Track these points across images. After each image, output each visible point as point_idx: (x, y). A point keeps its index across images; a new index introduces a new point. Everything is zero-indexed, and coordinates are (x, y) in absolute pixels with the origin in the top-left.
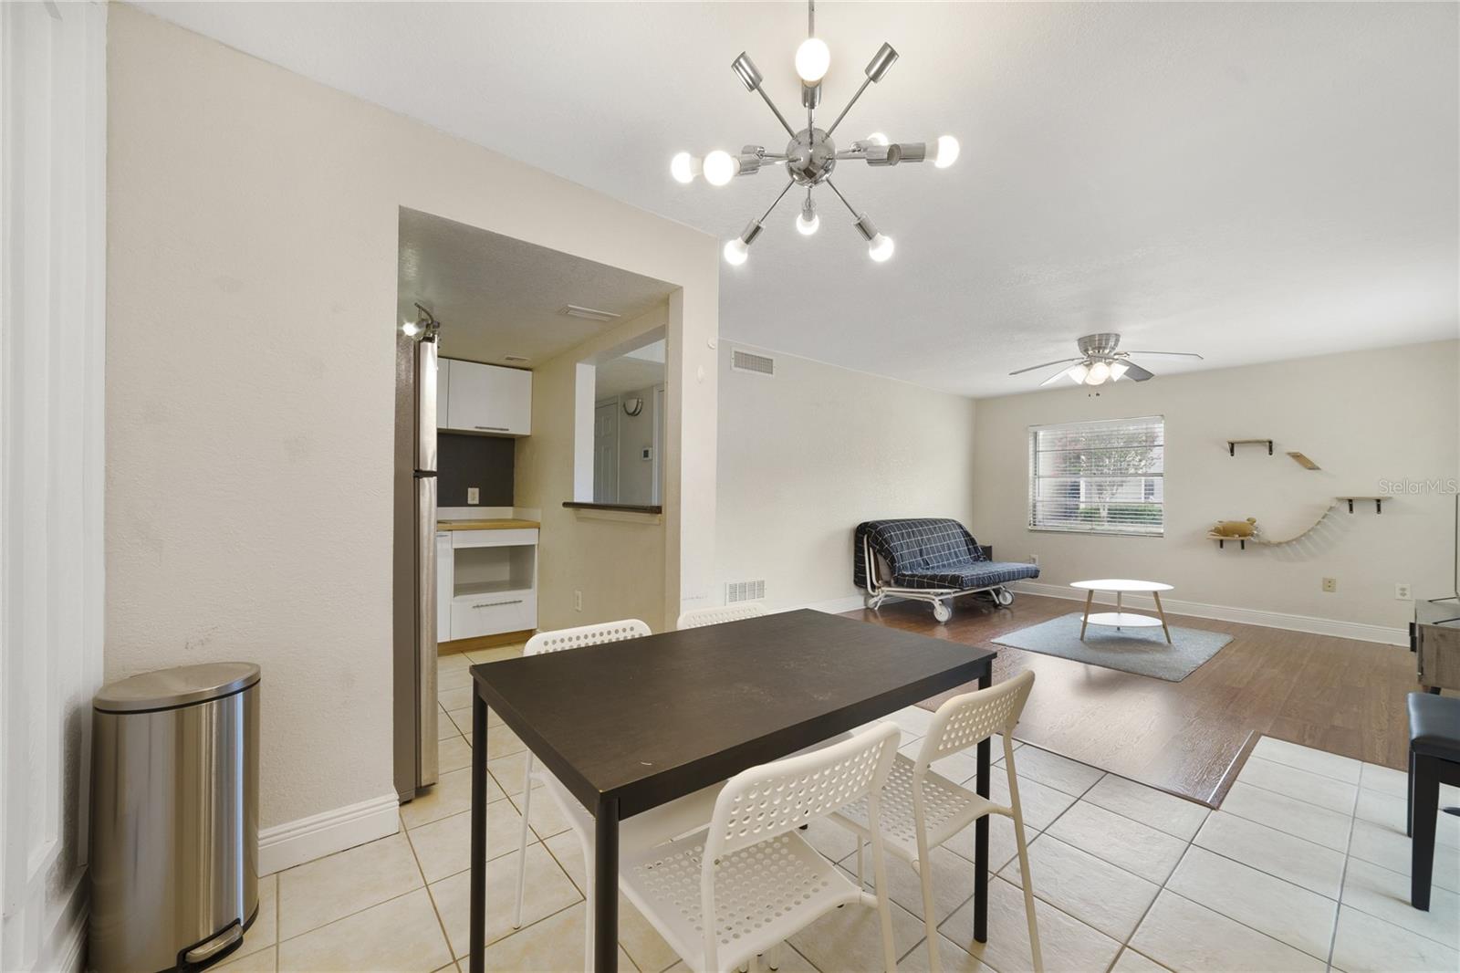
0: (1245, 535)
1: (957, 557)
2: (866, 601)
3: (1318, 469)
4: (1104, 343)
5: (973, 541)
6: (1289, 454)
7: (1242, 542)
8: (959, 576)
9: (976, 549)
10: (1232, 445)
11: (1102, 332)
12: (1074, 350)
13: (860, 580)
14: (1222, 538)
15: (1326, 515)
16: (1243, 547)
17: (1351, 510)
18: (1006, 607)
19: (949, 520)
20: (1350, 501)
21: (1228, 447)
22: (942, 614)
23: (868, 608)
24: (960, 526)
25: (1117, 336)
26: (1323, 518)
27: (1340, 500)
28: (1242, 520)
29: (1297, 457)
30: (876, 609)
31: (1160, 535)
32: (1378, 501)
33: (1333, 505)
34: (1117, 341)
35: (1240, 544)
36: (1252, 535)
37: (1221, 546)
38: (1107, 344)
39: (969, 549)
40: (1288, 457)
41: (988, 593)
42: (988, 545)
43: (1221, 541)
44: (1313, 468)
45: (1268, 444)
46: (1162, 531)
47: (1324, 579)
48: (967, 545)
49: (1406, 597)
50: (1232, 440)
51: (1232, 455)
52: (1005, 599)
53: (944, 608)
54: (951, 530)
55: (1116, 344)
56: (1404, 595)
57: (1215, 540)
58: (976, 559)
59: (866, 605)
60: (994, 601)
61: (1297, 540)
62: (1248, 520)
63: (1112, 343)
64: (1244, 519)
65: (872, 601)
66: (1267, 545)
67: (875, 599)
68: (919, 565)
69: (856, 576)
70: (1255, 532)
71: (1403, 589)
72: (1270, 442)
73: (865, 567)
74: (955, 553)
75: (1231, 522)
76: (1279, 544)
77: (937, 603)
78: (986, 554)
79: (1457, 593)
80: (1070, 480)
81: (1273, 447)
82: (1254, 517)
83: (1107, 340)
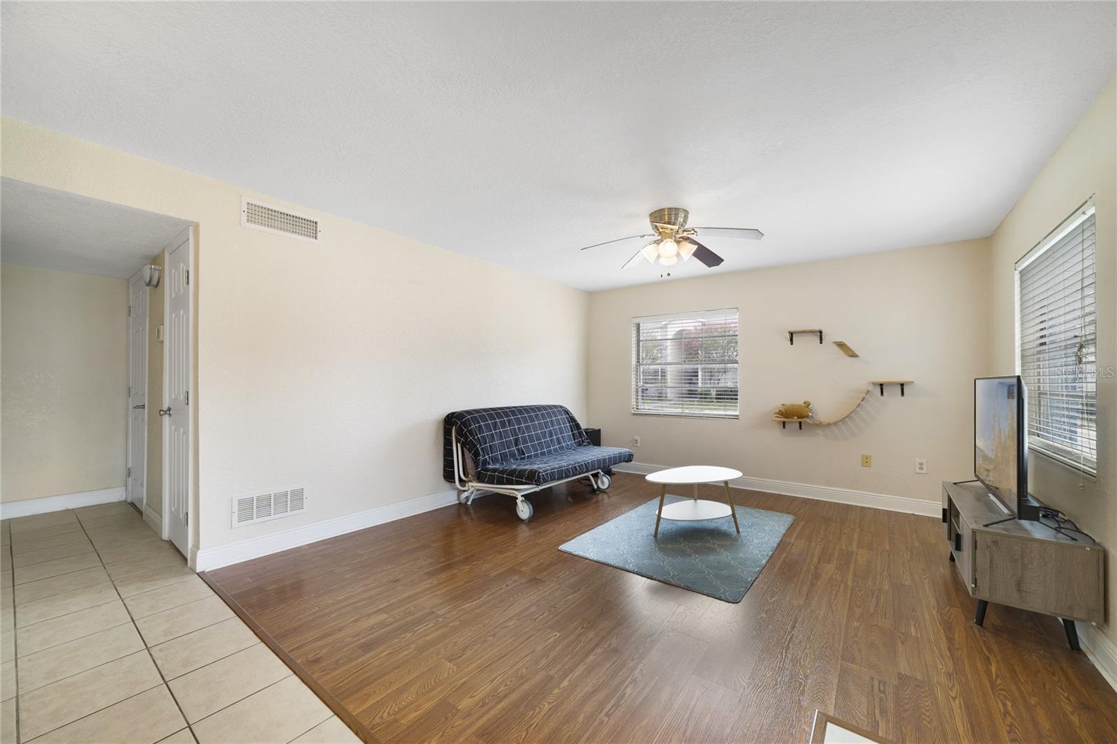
0: (803, 418)
1: (559, 443)
2: (459, 496)
3: (857, 356)
4: (673, 218)
5: (578, 426)
6: (835, 343)
7: (800, 423)
8: (536, 471)
9: (580, 433)
10: (792, 334)
11: (671, 207)
12: (646, 225)
13: (449, 475)
14: (784, 420)
15: (864, 398)
16: (800, 428)
17: (882, 393)
18: (603, 491)
19: (555, 406)
20: (881, 385)
21: (788, 336)
22: (524, 511)
23: (460, 503)
24: (567, 412)
25: (686, 212)
26: (862, 401)
27: (874, 384)
28: (800, 403)
29: (841, 345)
30: (469, 503)
31: (736, 417)
32: (902, 385)
33: (870, 389)
34: (686, 217)
35: (798, 425)
36: (808, 417)
37: (784, 427)
38: (676, 219)
39: (573, 434)
40: (834, 345)
41: (587, 479)
42: (597, 428)
43: (784, 423)
44: (854, 355)
45: (819, 333)
46: (737, 413)
47: (863, 456)
48: (572, 431)
49: (924, 471)
50: (792, 330)
51: (792, 344)
52: (603, 483)
53: (525, 505)
54: (556, 416)
55: (685, 221)
56: (921, 469)
57: (779, 422)
58: (580, 444)
59: (459, 499)
60: (592, 485)
61: (843, 420)
62: (805, 403)
63: (681, 220)
64: (801, 402)
65: (464, 495)
66: (820, 425)
67: (466, 494)
68: (513, 455)
69: (445, 471)
70: (810, 414)
71: (921, 464)
72: (821, 332)
73: (453, 461)
74: (558, 439)
75: (792, 405)
76: (829, 425)
77: (520, 499)
78: (594, 437)
79: (976, 475)
80: (689, 367)
81: (823, 337)
82: (809, 401)
83: (677, 215)
